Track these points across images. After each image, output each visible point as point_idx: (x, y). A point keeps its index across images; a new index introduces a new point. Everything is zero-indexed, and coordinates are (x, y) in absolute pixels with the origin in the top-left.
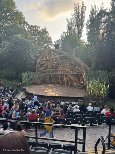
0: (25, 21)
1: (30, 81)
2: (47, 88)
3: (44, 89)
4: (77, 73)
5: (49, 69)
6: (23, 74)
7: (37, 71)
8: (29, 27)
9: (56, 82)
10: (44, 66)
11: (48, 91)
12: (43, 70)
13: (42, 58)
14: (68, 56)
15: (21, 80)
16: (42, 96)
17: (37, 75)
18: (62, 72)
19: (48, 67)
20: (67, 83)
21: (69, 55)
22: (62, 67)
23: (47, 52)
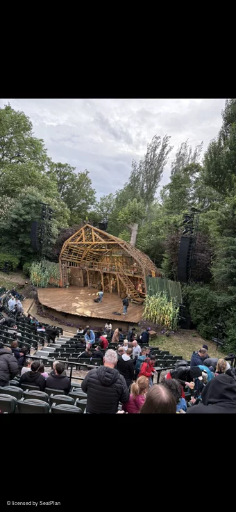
0: (46, 155)
1: (45, 280)
2: (77, 298)
3: (71, 300)
4: (135, 274)
5: (85, 259)
6: (33, 264)
7: (60, 262)
8: (52, 165)
9: (94, 285)
10: (75, 254)
11: (78, 305)
12: (73, 261)
13: (73, 240)
14: (121, 245)
15: (28, 276)
16: (68, 314)
17: (61, 269)
18: (108, 270)
19: (83, 257)
20: (115, 291)
21: (123, 244)
22: (108, 259)
23: (83, 231)
